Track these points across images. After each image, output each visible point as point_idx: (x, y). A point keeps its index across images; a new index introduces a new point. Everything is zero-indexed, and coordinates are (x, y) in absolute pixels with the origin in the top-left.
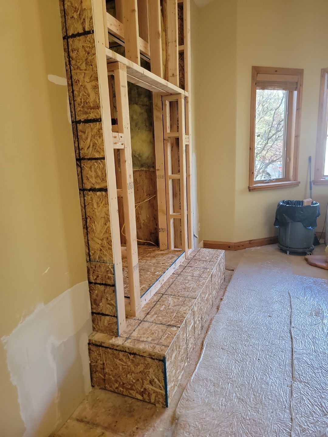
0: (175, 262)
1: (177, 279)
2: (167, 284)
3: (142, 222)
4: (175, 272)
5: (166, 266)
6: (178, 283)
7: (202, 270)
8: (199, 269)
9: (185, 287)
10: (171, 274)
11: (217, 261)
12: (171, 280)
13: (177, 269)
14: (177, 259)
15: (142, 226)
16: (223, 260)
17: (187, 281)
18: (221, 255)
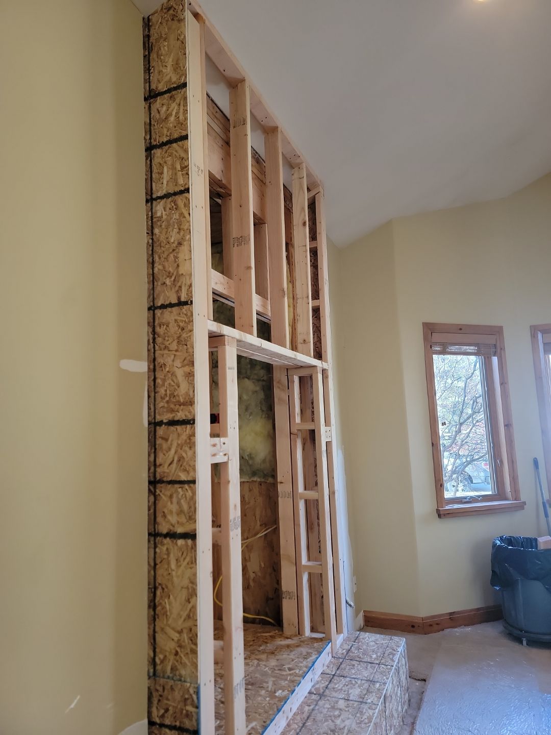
0: (313, 665)
1: (317, 707)
2: (299, 719)
3: (252, 576)
4: (313, 690)
5: (297, 675)
6: (320, 717)
7: (366, 685)
8: (359, 682)
9: (333, 728)
10: (306, 694)
11: (391, 663)
12: (307, 708)
13: (318, 682)
14: (317, 658)
15: (252, 584)
16: (403, 659)
17: (337, 713)
18: (399, 650)
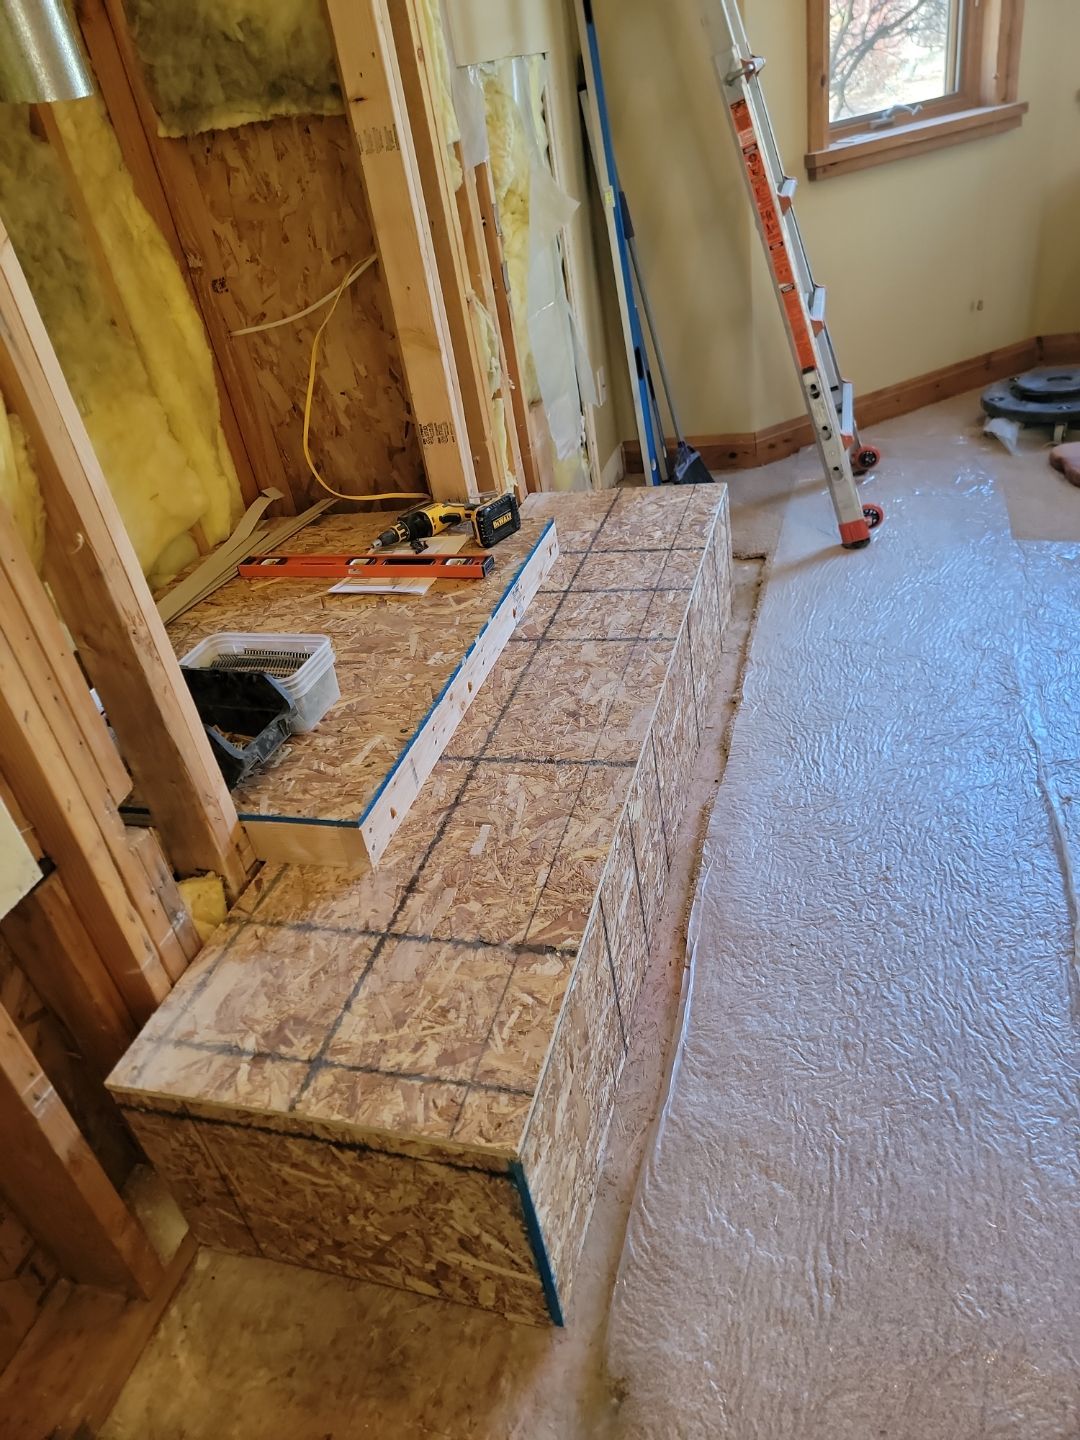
0: (514, 581)
1: (532, 669)
4: (520, 633)
6: (539, 689)
8: (627, 596)
12: (508, 675)
13: (529, 615)
14: (524, 565)
18: (715, 510)
